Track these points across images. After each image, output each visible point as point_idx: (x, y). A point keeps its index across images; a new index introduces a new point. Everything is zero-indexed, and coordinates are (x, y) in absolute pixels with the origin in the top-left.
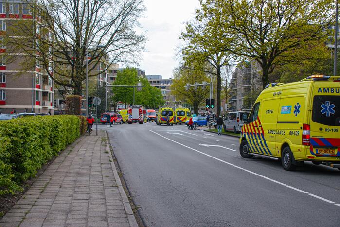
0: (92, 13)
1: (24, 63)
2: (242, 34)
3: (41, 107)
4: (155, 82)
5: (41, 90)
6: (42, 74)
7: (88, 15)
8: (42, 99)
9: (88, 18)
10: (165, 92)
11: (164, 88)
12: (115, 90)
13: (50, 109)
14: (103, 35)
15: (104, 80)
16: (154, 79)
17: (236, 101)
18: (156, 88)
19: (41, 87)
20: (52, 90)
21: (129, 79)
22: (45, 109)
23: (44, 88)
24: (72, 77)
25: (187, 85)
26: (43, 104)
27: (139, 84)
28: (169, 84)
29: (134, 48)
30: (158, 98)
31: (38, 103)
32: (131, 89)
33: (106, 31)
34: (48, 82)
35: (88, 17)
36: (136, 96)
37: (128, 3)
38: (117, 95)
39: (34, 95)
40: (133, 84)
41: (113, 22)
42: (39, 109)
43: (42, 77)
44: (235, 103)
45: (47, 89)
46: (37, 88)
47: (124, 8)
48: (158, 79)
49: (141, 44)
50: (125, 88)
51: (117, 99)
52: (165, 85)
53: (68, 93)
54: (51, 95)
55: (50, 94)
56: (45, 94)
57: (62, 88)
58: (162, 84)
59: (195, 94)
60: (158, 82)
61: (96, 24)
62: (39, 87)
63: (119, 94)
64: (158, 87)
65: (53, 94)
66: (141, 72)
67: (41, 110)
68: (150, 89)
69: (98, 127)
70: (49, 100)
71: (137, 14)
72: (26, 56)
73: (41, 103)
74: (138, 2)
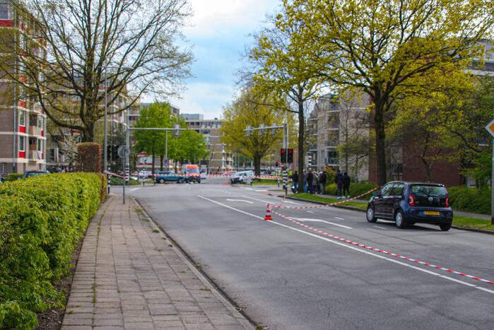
0: (112, 19)
1: (6, 93)
2: (346, 53)
3: (26, 161)
4: (193, 123)
5: (27, 135)
6: (28, 110)
7: (106, 21)
8: (28, 148)
9: (105, 26)
10: (207, 139)
11: (206, 132)
12: (137, 135)
13: (40, 164)
14: (127, 53)
15: (119, 120)
16: (192, 119)
17: (316, 152)
18: (196, 132)
19: (27, 130)
20: (43, 135)
21: (159, 120)
22: (32, 163)
23: (31, 132)
24: (81, 115)
25: (248, 128)
26: (30, 156)
27: (177, 127)
28: (214, 127)
29: (174, 72)
30: (199, 147)
31: (23, 155)
32: (162, 134)
33: (132, 47)
34: (38, 123)
35: (106, 24)
36: (169, 144)
37: (165, 4)
38: (140, 143)
39: (17, 141)
40: (165, 127)
41: (143, 33)
42: (24, 164)
43: (28, 115)
44: (314, 155)
45: (37, 133)
46: (21, 131)
47: (159, 12)
48: (198, 119)
49: (184, 67)
50: (154, 133)
51: (140, 149)
52: (208, 128)
53: (65, 140)
54: (42, 142)
55: (39, 140)
56: (32, 141)
57: (56, 132)
58: (203, 127)
59: (256, 141)
60: (198, 123)
61: (116, 35)
62: (23, 130)
63: (143, 141)
64: (198, 131)
65: (45, 142)
66: (174, 109)
67: (27, 165)
68: (188, 134)
69: (126, 192)
70: (39, 149)
71: (179, 21)
72: (9, 83)
73: (27, 155)
74: (182, 2)
